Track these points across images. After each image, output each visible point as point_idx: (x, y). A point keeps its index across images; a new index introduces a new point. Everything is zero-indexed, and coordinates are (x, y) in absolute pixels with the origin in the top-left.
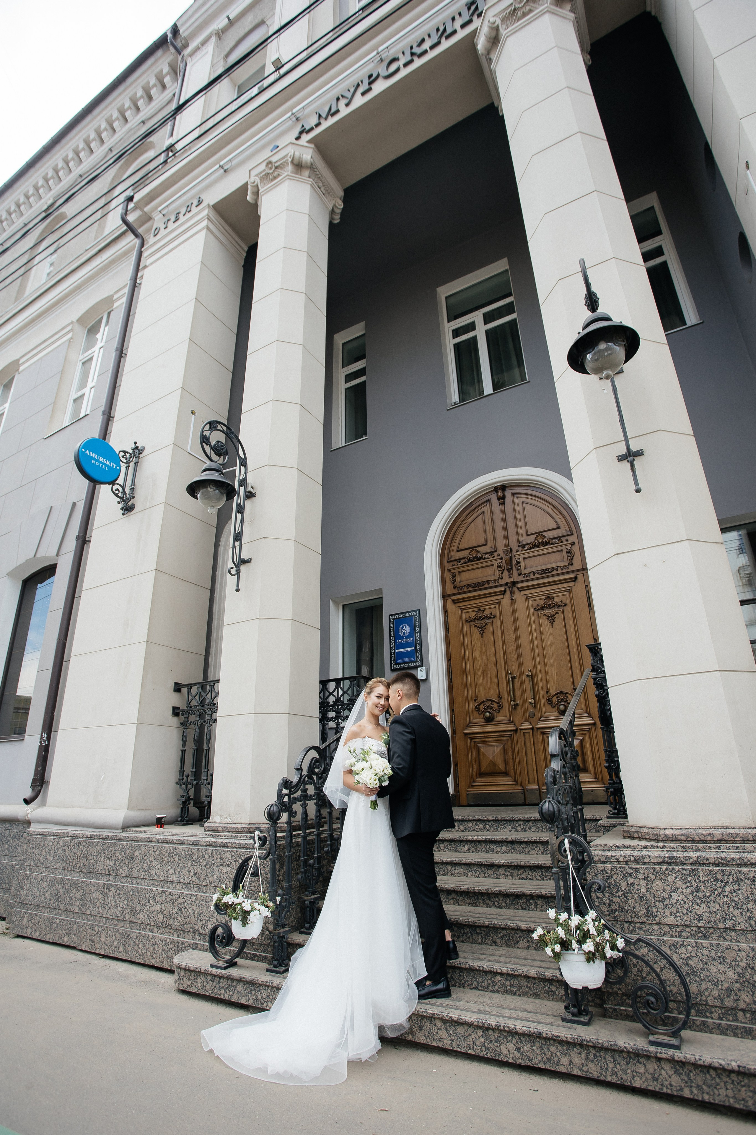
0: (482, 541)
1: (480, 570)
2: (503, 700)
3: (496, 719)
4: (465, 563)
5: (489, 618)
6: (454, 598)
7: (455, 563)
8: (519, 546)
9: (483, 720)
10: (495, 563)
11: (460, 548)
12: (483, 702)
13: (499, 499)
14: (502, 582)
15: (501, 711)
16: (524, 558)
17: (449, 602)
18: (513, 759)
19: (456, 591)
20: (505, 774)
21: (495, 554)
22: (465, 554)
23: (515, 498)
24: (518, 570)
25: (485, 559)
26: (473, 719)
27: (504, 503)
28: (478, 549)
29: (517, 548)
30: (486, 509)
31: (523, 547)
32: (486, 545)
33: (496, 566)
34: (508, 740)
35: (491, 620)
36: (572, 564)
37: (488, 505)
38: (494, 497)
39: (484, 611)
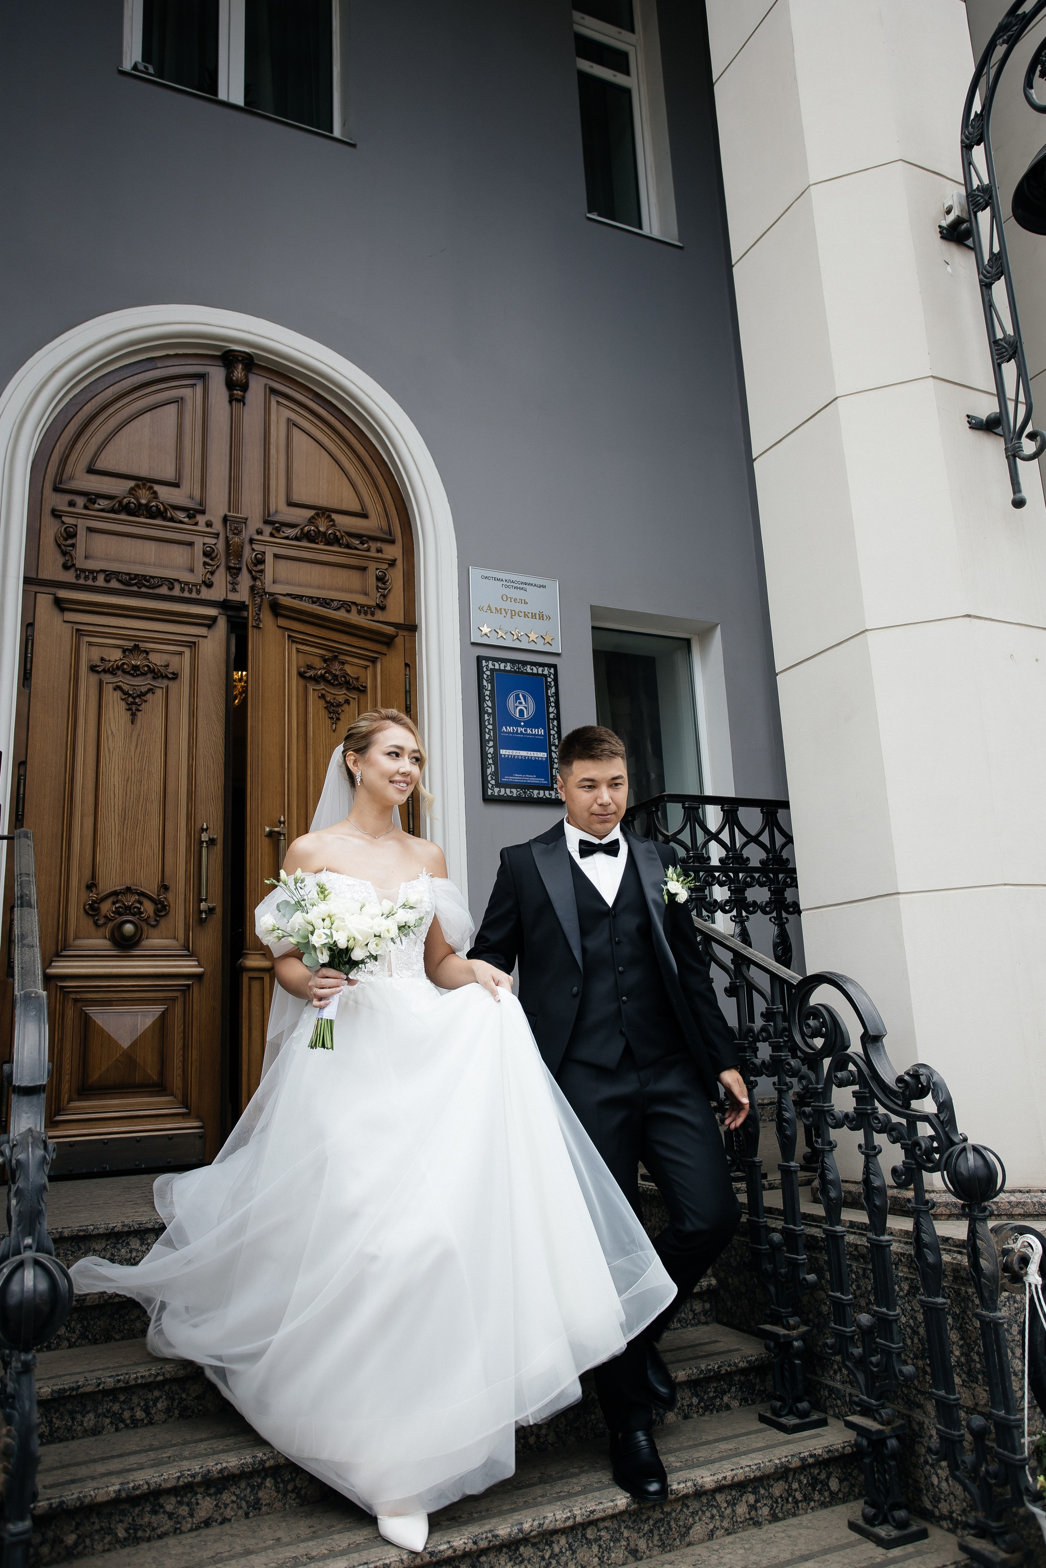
0: (169, 474)
1: (153, 545)
2: (170, 896)
3: (146, 943)
4: (113, 511)
5: (156, 674)
6: (63, 594)
7: (80, 501)
8: (266, 522)
9: (106, 943)
10: (199, 541)
11: (100, 465)
12: (115, 893)
13: (230, 384)
14: (206, 594)
15: (163, 922)
16: (276, 556)
17: (44, 601)
18: (185, 1048)
19: (69, 577)
20: (159, 1087)
21: (200, 518)
22: (119, 487)
23: (273, 403)
24: (254, 579)
25: (172, 520)
26: (76, 937)
27: (242, 400)
28: (157, 488)
29: (259, 525)
30: (192, 395)
31: (277, 526)
32: (177, 485)
33: (198, 549)
34: (174, 999)
35: (165, 683)
36: (382, 608)
37: (199, 389)
38: (217, 375)
39: (147, 653)
